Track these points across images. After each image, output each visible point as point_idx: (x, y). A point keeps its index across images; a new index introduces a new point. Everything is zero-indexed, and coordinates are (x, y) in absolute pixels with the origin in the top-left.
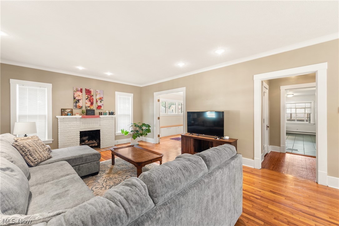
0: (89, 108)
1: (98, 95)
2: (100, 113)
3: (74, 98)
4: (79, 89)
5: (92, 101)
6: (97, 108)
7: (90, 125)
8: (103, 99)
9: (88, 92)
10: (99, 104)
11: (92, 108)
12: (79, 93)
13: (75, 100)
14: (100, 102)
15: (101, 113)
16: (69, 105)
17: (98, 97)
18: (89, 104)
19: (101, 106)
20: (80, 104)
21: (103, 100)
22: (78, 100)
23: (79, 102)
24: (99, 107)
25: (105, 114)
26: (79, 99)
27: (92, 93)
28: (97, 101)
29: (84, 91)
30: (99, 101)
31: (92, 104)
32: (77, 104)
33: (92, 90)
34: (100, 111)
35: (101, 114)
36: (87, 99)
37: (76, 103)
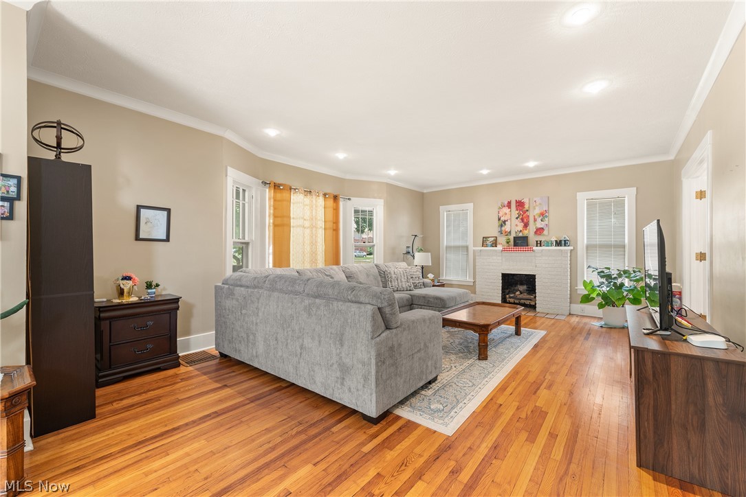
0: (521, 235)
1: (536, 208)
2: (537, 241)
3: (499, 219)
4: (506, 203)
5: (525, 220)
6: (536, 233)
7: (519, 264)
8: (547, 214)
9: (520, 204)
10: (539, 224)
11: (526, 233)
12: (506, 210)
13: (501, 222)
14: (542, 221)
15: (541, 241)
16: (492, 231)
17: (537, 211)
18: (520, 226)
19: (543, 228)
20: (507, 228)
21: (546, 216)
22: (504, 222)
23: (505, 224)
24: (539, 231)
25: (549, 244)
26: (506, 219)
27: (526, 207)
28: (535, 220)
29: (513, 205)
30: (539, 220)
31: (526, 225)
32: (503, 229)
33: (526, 201)
34: (539, 238)
35: (539, 244)
36: (517, 218)
37: (502, 226)
